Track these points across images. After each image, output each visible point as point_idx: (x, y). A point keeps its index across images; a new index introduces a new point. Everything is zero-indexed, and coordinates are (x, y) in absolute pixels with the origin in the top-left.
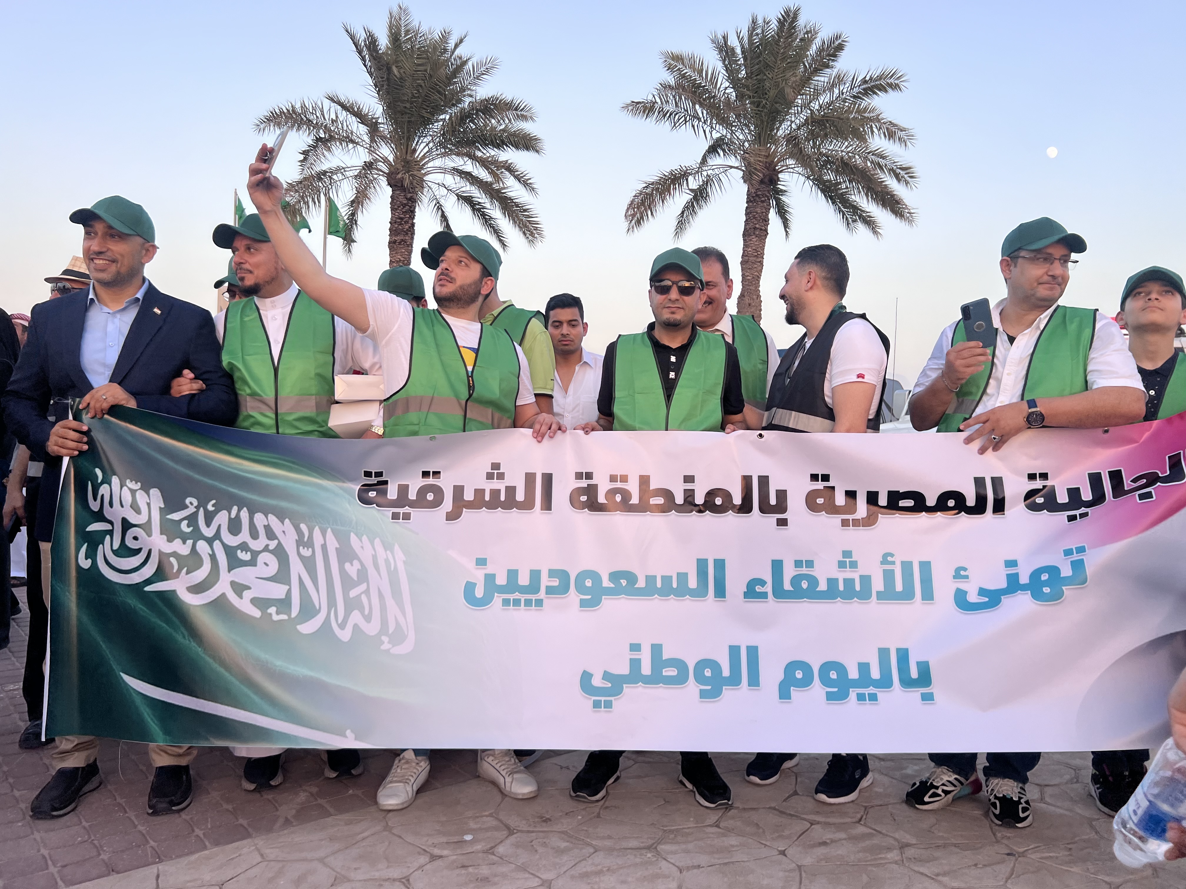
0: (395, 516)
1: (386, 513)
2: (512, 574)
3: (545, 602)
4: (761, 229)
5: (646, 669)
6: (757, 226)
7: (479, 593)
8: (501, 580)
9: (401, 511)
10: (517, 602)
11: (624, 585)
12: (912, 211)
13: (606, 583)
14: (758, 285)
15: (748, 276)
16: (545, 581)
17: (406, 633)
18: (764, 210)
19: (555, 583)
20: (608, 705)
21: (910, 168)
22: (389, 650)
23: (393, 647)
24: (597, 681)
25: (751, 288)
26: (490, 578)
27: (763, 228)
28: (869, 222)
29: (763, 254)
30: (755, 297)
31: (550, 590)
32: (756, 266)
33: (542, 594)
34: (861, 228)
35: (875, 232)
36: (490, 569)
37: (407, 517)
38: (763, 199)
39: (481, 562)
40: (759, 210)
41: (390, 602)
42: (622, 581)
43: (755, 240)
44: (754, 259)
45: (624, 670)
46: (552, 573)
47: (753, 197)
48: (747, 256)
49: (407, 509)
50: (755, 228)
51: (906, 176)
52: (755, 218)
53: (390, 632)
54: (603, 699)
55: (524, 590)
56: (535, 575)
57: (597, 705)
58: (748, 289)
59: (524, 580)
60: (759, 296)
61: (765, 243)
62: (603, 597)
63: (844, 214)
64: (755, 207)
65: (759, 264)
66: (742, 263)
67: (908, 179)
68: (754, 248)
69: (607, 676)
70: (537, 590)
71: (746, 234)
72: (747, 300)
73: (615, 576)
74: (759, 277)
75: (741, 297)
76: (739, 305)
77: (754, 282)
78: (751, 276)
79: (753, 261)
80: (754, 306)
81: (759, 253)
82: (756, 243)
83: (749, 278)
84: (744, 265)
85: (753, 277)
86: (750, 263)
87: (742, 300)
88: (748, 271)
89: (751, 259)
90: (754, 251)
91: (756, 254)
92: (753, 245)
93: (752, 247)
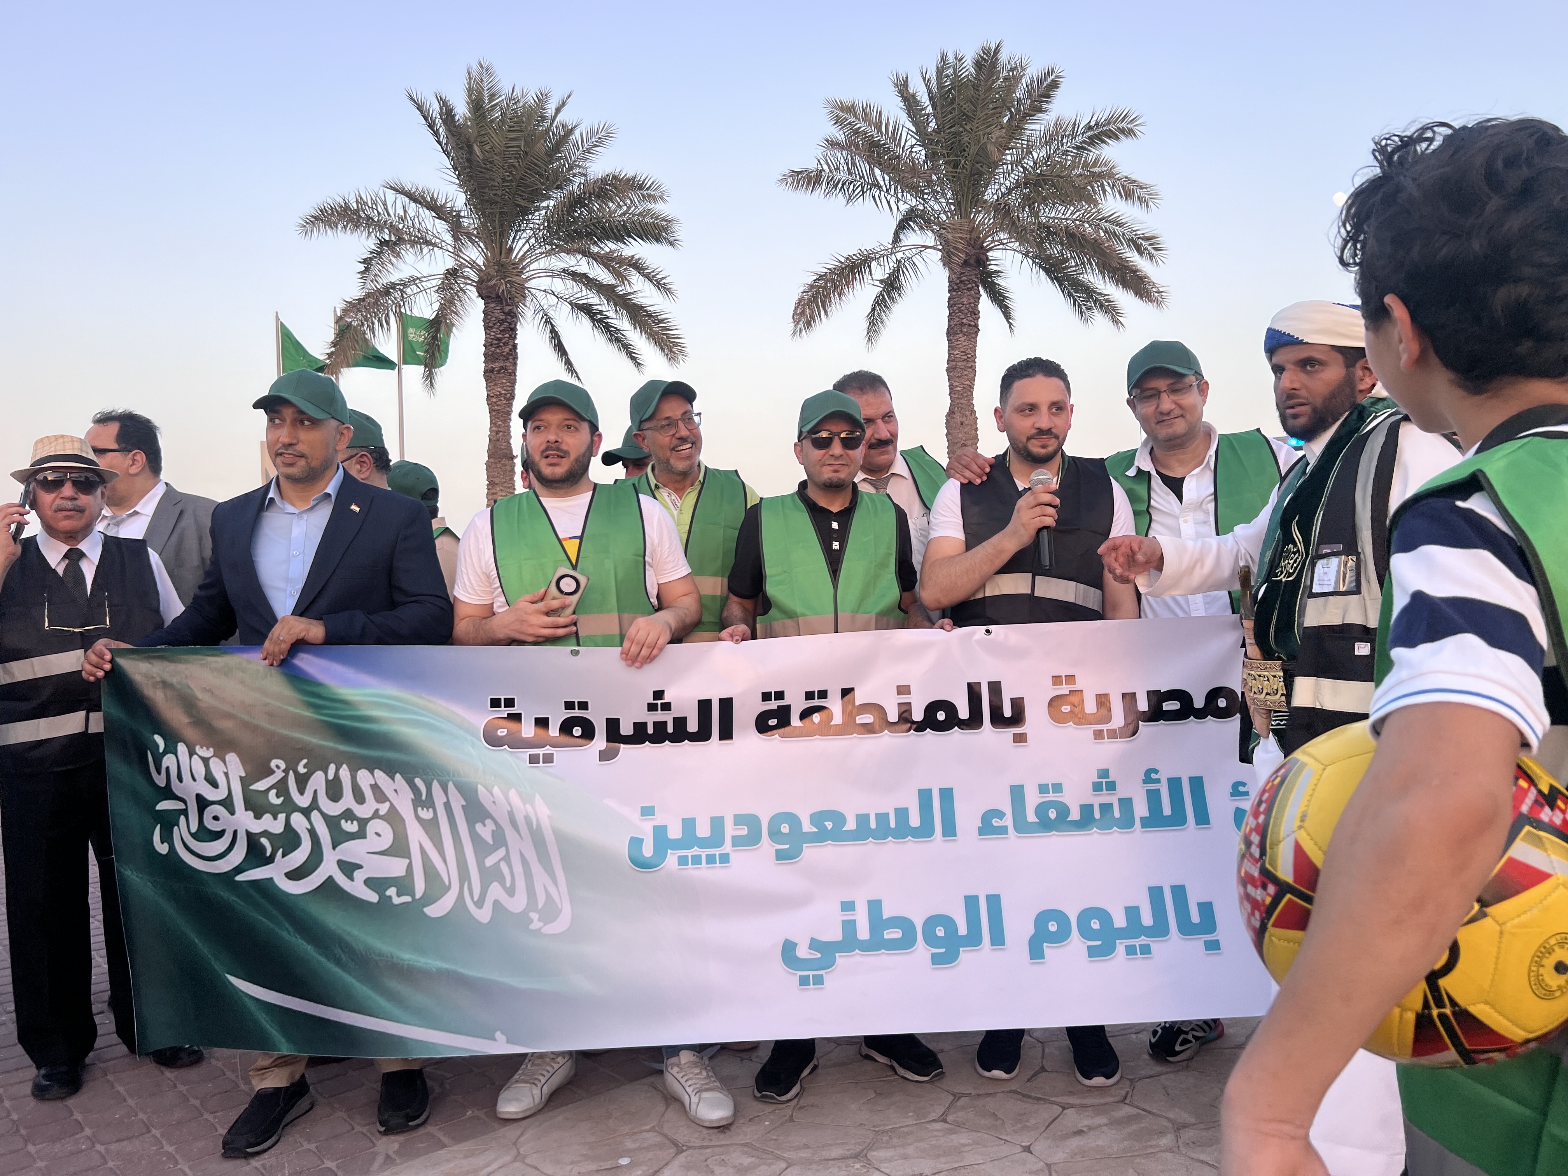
0: (534, 759)
1: (523, 755)
2: (689, 824)
3: (733, 856)
4: (970, 325)
5: (863, 933)
6: (964, 321)
7: (648, 851)
8: (675, 832)
9: (540, 752)
10: (696, 860)
11: (829, 828)
12: (1161, 290)
13: (807, 827)
14: (970, 397)
15: (957, 386)
16: (730, 830)
17: (560, 906)
18: (972, 301)
19: (744, 831)
20: (819, 980)
21: (1154, 238)
22: (540, 929)
23: (545, 925)
24: (803, 952)
25: (962, 401)
26: (660, 832)
27: (972, 323)
28: (1110, 309)
29: (975, 356)
30: (968, 413)
31: (737, 842)
32: (966, 373)
33: (727, 848)
34: (1098, 317)
35: (1116, 322)
36: (659, 819)
37: (549, 759)
38: (970, 286)
39: (647, 812)
40: (965, 300)
41: (536, 868)
42: (826, 823)
43: (962, 339)
44: (964, 363)
45: (836, 935)
46: (739, 820)
47: (957, 284)
48: (953, 361)
49: (548, 750)
50: (962, 324)
51: (1150, 248)
52: (960, 311)
53: (540, 906)
54: (811, 973)
55: (703, 843)
56: (717, 824)
57: (804, 981)
58: (958, 404)
59: (703, 830)
60: (973, 412)
61: (976, 343)
62: (805, 845)
63: (1075, 300)
64: (960, 297)
65: (970, 370)
66: (948, 370)
67: (1153, 251)
68: (962, 350)
69: (815, 944)
70: (720, 843)
71: (951, 333)
72: (958, 418)
73: (818, 818)
74: (971, 387)
75: (951, 414)
76: (948, 424)
77: (965, 394)
78: (962, 386)
79: (962, 367)
80: (968, 425)
81: (969, 356)
82: (964, 344)
83: (959, 389)
84: (951, 372)
85: (964, 388)
86: (959, 370)
87: (952, 418)
88: (957, 380)
89: (960, 364)
90: (963, 354)
91: (966, 357)
92: (960, 346)
93: (959, 348)
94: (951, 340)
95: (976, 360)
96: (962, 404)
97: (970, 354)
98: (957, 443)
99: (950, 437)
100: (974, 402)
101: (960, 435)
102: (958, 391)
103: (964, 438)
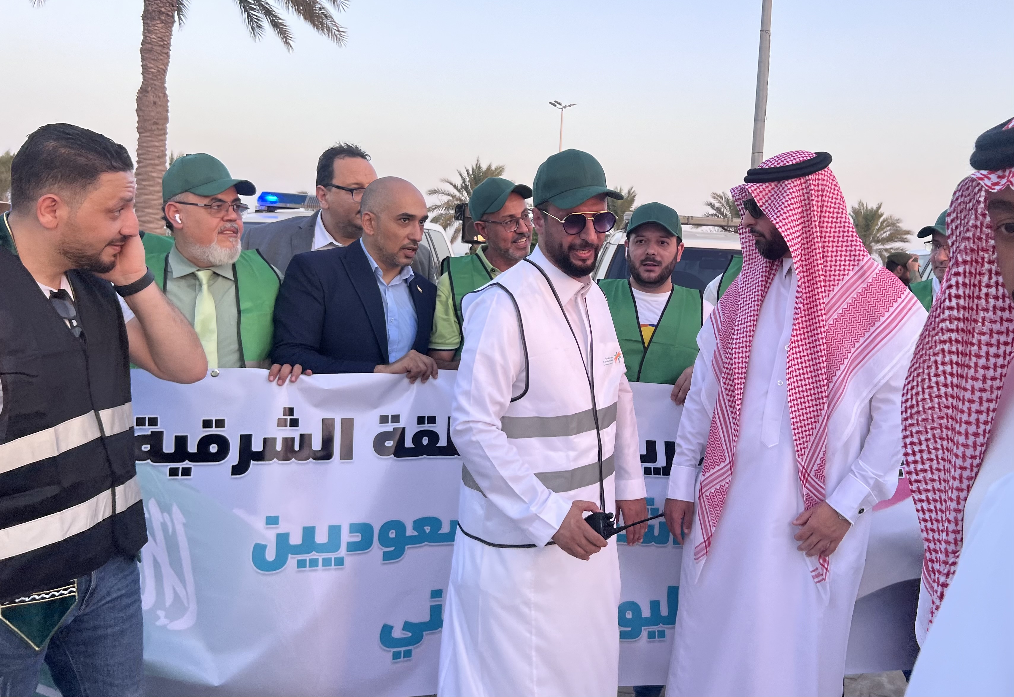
4: (168, 15)
6: (163, 9)
14: (163, 81)
15: (152, 68)
25: (156, 83)
27: (170, 14)
29: (169, 44)
30: (161, 95)
32: (162, 58)
35: (287, 43)
43: (160, 26)
44: (160, 48)
48: (150, 43)
50: (160, 12)
58: (152, 84)
60: (165, 95)
61: (171, 31)
65: (165, 56)
66: (142, 51)
68: (159, 35)
71: (147, 17)
72: (151, 97)
74: (163, 72)
75: (143, 92)
76: (139, 100)
77: (159, 77)
78: (156, 68)
79: (159, 52)
80: (160, 106)
81: (166, 43)
82: (161, 30)
83: (153, 70)
84: (146, 53)
85: (159, 71)
86: (155, 54)
87: (145, 96)
88: (152, 62)
89: (155, 48)
90: (160, 39)
91: (162, 43)
92: (157, 32)
93: (156, 33)
94: (147, 24)
95: (171, 48)
96: (155, 85)
97: (166, 41)
98: (148, 120)
99: (141, 114)
100: (166, 85)
101: (153, 114)
102: (153, 72)
103: (156, 117)
